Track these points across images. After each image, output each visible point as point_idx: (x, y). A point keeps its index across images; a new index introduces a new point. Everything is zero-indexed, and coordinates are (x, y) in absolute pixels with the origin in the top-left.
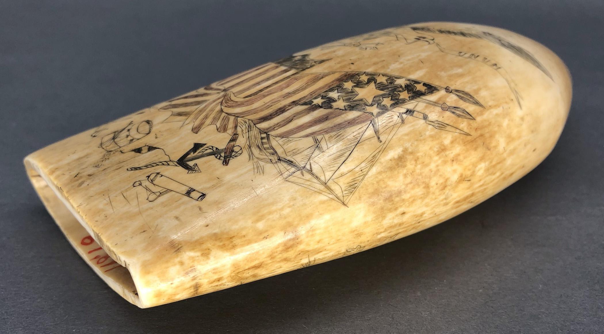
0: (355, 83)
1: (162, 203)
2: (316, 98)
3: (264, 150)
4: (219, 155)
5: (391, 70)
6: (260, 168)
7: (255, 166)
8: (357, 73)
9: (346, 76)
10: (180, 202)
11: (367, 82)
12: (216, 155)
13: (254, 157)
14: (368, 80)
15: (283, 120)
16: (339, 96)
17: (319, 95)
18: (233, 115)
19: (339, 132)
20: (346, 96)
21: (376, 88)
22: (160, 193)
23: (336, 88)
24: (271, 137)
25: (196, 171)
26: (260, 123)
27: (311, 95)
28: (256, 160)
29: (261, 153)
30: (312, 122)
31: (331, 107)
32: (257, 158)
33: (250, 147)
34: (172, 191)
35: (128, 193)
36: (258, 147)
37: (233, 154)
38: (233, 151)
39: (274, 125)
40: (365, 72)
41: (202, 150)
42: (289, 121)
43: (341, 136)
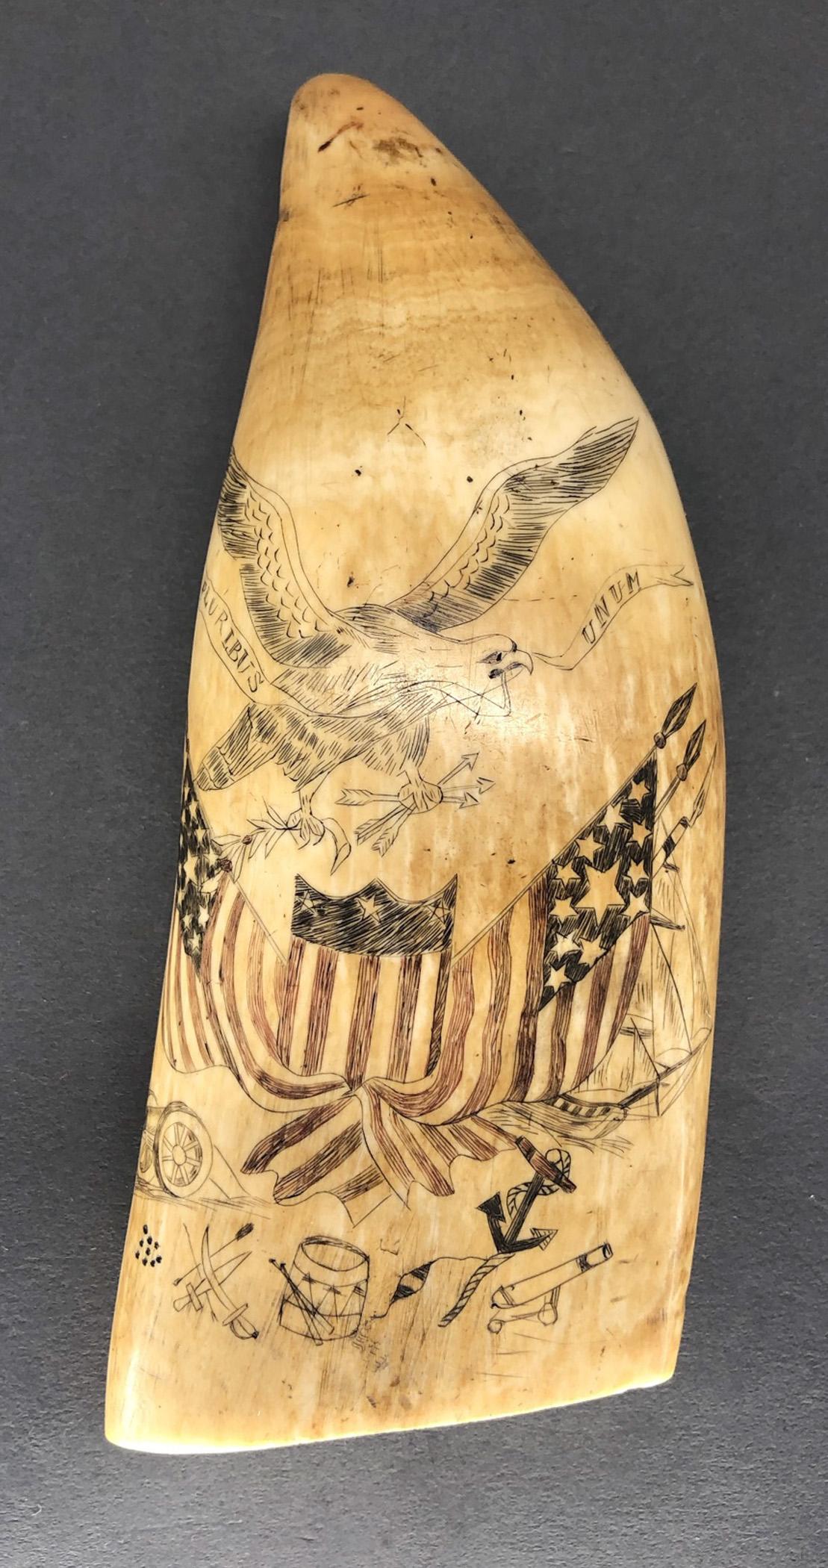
0: (566, 898)
1: (573, 1307)
2: (547, 978)
3: (591, 1119)
4: (545, 1189)
5: (578, 814)
6: (617, 1143)
7: (609, 1148)
8: (545, 876)
9: (537, 898)
10: (591, 1284)
11: (578, 876)
12: (541, 1192)
13: (592, 1142)
14: (575, 871)
15: (552, 1055)
16: (574, 941)
17: (545, 967)
18: (460, 1116)
19: (636, 986)
20: (584, 930)
21: (602, 871)
22: (551, 1303)
23: (553, 932)
24: (573, 1095)
25: (548, 1236)
26: (525, 1093)
27: (532, 979)
28: (598, 1142)
29: (591, 1127)
30: (591, 1016)
31: (587, 969)
32: (598, 1137)
33: (567, 1136)
34: (560, 1286)
35: (502, 1346)
36: (574, 1123)
37: (559, 1166)
38: (553, 1165)
39: (552, 1075)
40: (553, 861)
41: (508, 1206)
42: (560, 1048)
43: (645, 987)
